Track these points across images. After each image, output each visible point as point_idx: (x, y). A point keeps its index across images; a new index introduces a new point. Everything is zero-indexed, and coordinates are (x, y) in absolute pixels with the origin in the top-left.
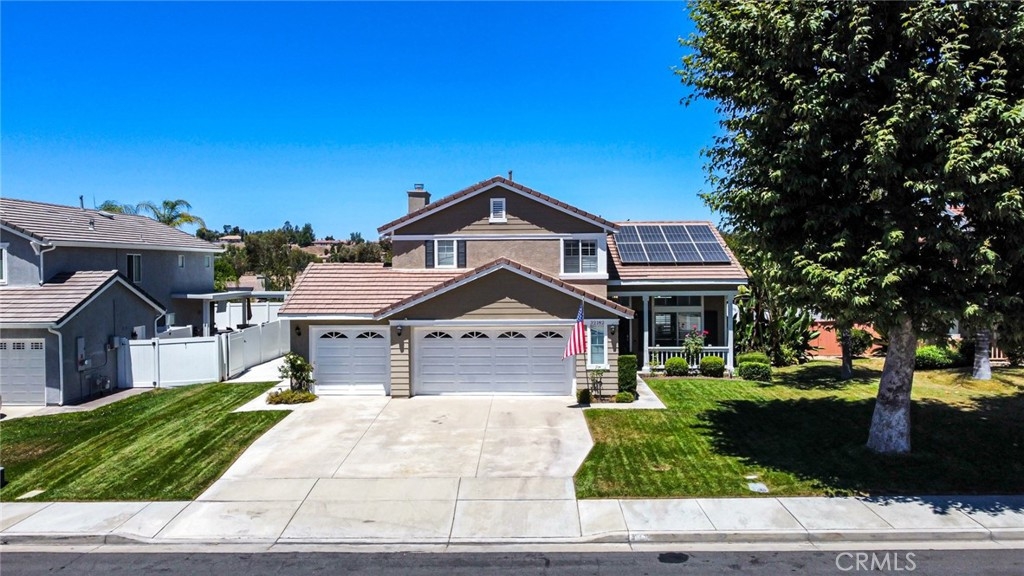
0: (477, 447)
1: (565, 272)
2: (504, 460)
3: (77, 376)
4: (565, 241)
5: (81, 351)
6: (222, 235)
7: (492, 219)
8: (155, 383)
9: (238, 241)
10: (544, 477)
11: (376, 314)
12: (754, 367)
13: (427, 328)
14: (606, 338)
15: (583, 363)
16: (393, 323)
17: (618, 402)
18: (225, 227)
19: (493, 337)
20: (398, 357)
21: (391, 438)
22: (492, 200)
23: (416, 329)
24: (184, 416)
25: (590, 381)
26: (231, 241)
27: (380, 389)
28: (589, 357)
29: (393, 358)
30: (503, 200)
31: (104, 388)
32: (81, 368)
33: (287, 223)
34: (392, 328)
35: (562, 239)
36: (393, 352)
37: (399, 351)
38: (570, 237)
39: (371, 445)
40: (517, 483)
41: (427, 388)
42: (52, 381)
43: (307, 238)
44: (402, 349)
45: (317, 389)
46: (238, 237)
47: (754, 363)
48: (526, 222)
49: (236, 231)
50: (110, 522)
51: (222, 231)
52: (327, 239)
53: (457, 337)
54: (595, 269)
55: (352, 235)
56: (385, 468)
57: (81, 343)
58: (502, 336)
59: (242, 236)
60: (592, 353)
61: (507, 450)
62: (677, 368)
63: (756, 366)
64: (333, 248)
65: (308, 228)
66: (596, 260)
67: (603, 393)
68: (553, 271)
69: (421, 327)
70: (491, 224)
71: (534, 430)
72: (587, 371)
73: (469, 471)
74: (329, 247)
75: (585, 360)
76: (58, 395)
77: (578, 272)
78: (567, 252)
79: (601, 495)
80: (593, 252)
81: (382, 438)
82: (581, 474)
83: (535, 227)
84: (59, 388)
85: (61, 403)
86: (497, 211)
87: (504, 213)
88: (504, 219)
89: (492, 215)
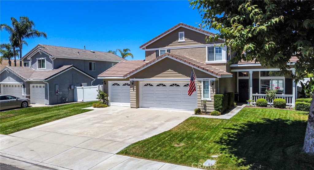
1: (208, 60)
3: (56, 96)
4: (208, 47)
5: (57, 89)
7: (179, 40)
8: (83, 100)
11: (124, 76)
12: (301, 104)
13: (145, 82)
14: (210, 86)
15: (200, 97)
16: (131, 80)
17: (212, 115)
19: (168, 86)
20: (133, 93)
22: (179, 33)
23: (141, 82)
25: (203, 106)
28: (202, 95)
29: (131, 93)
30: (183, 32)
31: (66, 101)
32: (57, 94)
34: (131, 81)
35: (207, 47)
36: (131, 91)
37: (132, 90)
38: (210, 45)
40: (107, 143)
41: (145, 105)
42: (46, 98)
44: (134, 90)
47: (301, 103)
48: (192, 41)
53: (155, 85)
54: (221, 59)
56: (77, 131)
57: (57, 87)
58: (171, 85)
60: (204, 93)
62: (260, 103)
63: (302, 104)
66: (221, 55)
67: (207, 111)
68: (203, 60)
69: (142, 82)
70: (179, 42)
71: (156, 123)
72: (202, 101)
75: (201, 96)
76: (47, 102)
77: (214, 60)
78: (209, 52)
79: (126, 154)
80: (220, 52)
83: (196, 42)
84: (48, 99)
85: (48, 104)
86: (181, 37)
87: (184, 37)
88: (184, 40)
89: (179, 39)
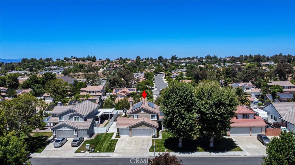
0: (140, 145)
1: (151, 119)
2: (142, 147)
6: (71, 59)
7: (142, 112)
8: (98, 133)
9: (75, 61)
10: (146, 150)
11: (127, 127)
13: (134, 129)
14: (155, 130)
17: (157, 138)
18: (72, 57)
19: (142, 129)
20: (130, 132)
21: (130, 143)
23: (132, 129)
24: (106, 140)
26: (73, 61)
27: (128, 135)
28: (153, 132)
33: (89, 55)
38: (152, 115)
39: (129, 145)
40: (143, 150)
41: (134, 135)
42: (88, 135)
43: (94, 60)
45: (120, 136)
46: (75, 60)
49: (75, 58)
50: (108, 155)
51: (71, 58)
52: (100, 59)
53: (137, 129)
54: (155, 119)
55: (107, 59)
56: (131, 148)
59: (76, 59)
61: (143, 146)
64: (101, 63)
65: (94, 57)
67: (155, 136)
71: (146, 143)
73: (139, 149)
74: (100, 62)
77: (153, 119)
78: (151, 116)
79: (151, 152)
80: (155, 116)
81: (129, 144)
82: (150, 149)
83: (147, 113)
85: (89, 137)
